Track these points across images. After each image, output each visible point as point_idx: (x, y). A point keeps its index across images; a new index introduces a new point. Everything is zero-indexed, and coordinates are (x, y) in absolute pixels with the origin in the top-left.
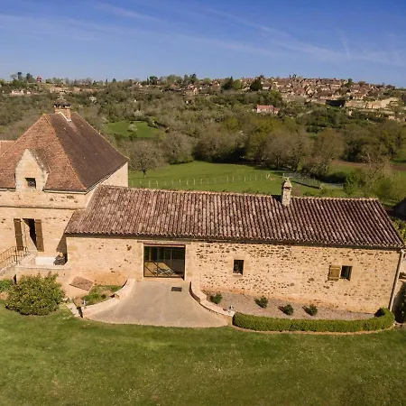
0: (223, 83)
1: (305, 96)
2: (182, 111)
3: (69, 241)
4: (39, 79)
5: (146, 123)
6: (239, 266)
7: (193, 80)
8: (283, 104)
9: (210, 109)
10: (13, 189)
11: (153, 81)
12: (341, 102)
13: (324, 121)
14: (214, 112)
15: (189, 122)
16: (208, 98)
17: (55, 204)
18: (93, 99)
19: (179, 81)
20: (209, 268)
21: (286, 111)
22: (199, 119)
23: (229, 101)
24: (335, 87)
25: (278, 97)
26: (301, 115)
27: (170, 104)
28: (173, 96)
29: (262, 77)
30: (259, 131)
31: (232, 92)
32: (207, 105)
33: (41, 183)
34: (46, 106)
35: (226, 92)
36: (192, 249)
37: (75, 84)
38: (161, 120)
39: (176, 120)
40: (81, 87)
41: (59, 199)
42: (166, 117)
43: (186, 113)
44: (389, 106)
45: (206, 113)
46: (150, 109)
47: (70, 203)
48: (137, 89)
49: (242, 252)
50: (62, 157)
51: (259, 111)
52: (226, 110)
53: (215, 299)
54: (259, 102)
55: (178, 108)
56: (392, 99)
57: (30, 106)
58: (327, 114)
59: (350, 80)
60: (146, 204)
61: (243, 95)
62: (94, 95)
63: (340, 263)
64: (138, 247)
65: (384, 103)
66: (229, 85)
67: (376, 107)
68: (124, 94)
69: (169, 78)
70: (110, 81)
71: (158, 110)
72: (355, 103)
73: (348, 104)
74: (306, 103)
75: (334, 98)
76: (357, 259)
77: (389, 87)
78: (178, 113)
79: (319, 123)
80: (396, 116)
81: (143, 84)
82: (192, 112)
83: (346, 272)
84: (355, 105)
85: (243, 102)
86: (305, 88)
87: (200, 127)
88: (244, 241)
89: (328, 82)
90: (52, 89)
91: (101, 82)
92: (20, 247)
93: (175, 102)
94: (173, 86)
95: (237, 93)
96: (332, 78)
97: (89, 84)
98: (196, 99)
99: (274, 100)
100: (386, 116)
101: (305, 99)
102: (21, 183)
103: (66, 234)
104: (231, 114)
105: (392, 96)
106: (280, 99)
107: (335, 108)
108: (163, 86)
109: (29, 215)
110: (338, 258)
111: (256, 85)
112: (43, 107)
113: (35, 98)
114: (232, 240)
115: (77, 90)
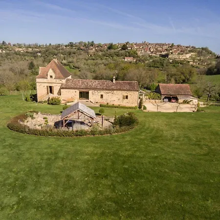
0: (108, 46)
1: (149, 52)
2: (87, 60)
3: (62, 90)
4: (9, 44)
5: (68, 67)
6: (102, 96)
7: (92, 44)
8: (138, 57)
9: (101, 59)
10: (47, 78)
11: (71, 45)
12: (167, 55)
13: (158, 65)
14: (104, 61)
15: (91, 66)
16: (100, 53)
17: (57, 82)
18: (39, 54)
19: (85, 45)
20: (94, 97)
21: (140, 60)
22: (96, 64)
23: (111, 55)
24: (165, 47)
25: (135, 53)
26: (147, 62)
27: (80, 57)
28: (82, 53)
29: (128, 42)
30: (123, 69)
31: (112, 51)
32: (100, 57)
33: (54, 77)
34: (13, 58)
35: (109, 51)
36: (90, 92)
37: (29, 46)
38: (76, 65)
39: (84, 65)
40: (32, 48)
41: (58, 81)
42: (79, 63)
43: (89, 61)
44: (191, 57)
45: (99, 61)
46: (70, 60)
47: (61, 82)
48: (62, 49)
49: (102, 93)
50: (58, 71)
51: (126, 60)
52: (109, 59)
53: (97, 103)
54: (126, 56)
55: (85, 59)
56: (192, 54)
57: (5, 58)
58: (160, 61)
59: (173, 44)
60: (79, 82)
61: (118, 52)
62: (40, 52)
63: (125, 95)
64: (78, 92)
65: (188, 56)
66: (111, 47)
67: (184, 58)
68: (56, 52)
69: (80, 43)
70: (48, 44)
71: (75, 60)
72: (174, 56)
73: (170, 57)
74: (149, 56)
75: (163, 53)
76: (129, 94)
77: (192, 47)
78: (85, 61)
79: (156, 66)
80: (194, 62)
81: (66, 46)
82: (92, 61)
83: (127, 97)
84: (174, 57)
85: (118, 55)
86: (150, 48)
87: (96, 68)
88: (103, 89)
89: (161, 45)
90: (17, 50)
91: (43, 45)
92: (48, 93)
93: (84, 56)
94: (82, 47)
95: (115, 51)
96: (164, 43)
97: (36, 46)
98: (94, 54)
99: (133, 55)
100: (189, 62)
101: (149, 54)
102: (49, 77)
103: (61, 88)
104: (112, 61)
105: (193, 52)
106: (137, 54)
107: (164, 58)
108: (77, 47)
109: (51, 85)
110: (125, 93)
111: (124, 47)
112: (12, 59)
113: (8, 54)
114: (100, 89)
115: (30, 50)
